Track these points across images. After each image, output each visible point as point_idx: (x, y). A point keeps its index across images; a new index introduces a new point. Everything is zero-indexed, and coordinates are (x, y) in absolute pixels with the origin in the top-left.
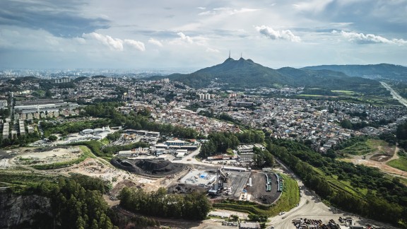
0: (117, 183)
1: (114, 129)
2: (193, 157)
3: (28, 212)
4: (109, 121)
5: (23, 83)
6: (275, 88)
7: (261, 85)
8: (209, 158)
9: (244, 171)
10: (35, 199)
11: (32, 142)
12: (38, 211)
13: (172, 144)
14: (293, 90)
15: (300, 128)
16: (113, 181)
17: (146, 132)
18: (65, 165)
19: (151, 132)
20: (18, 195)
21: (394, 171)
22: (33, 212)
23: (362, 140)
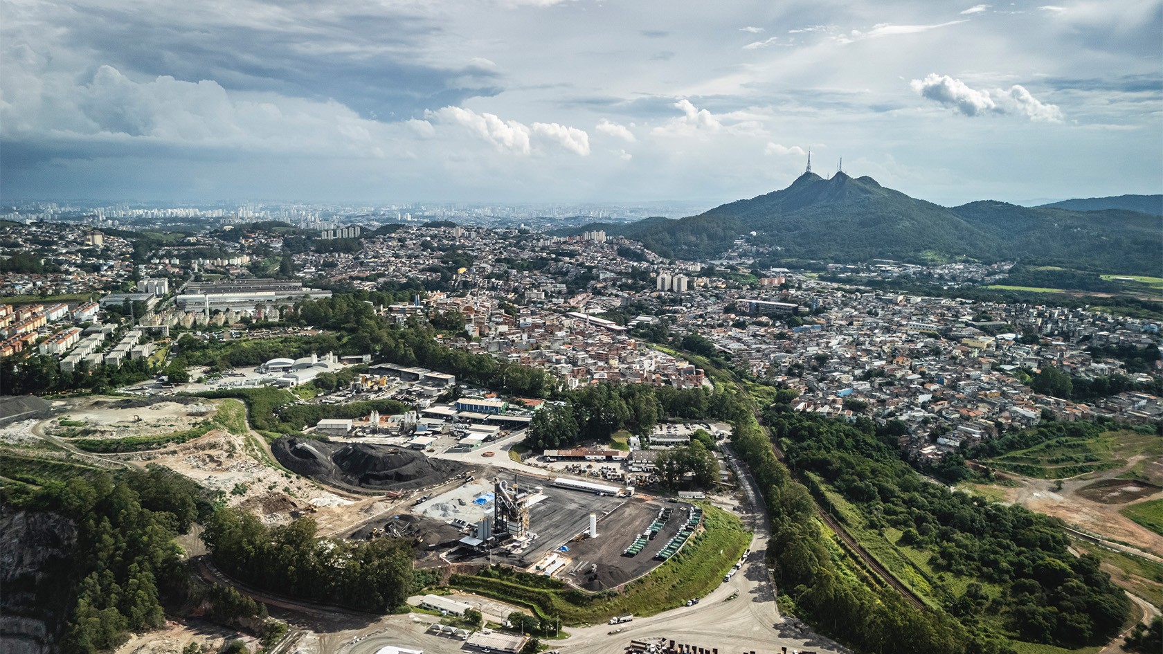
0: (243, 499)
1: (350, 361)
2: (504, 448)
3: (34, 554)
4: (345, 340)
5: (246, 237)
6: (923, 263)
7: (882, 255)
8: (547, 453)
9: (611, 495)
10: (51, 522)
11: (129, 383)
12: (56, 551)
13: (471, 408)
14: (977, 271)
15: (890, 384)
16: (233, 493)
17: (422, 373)
18: (147, 445)
19: (435, 375)
20: (17, 509)
21: (1132, 534)
22: (43, 553)
23: (1076, 433)
